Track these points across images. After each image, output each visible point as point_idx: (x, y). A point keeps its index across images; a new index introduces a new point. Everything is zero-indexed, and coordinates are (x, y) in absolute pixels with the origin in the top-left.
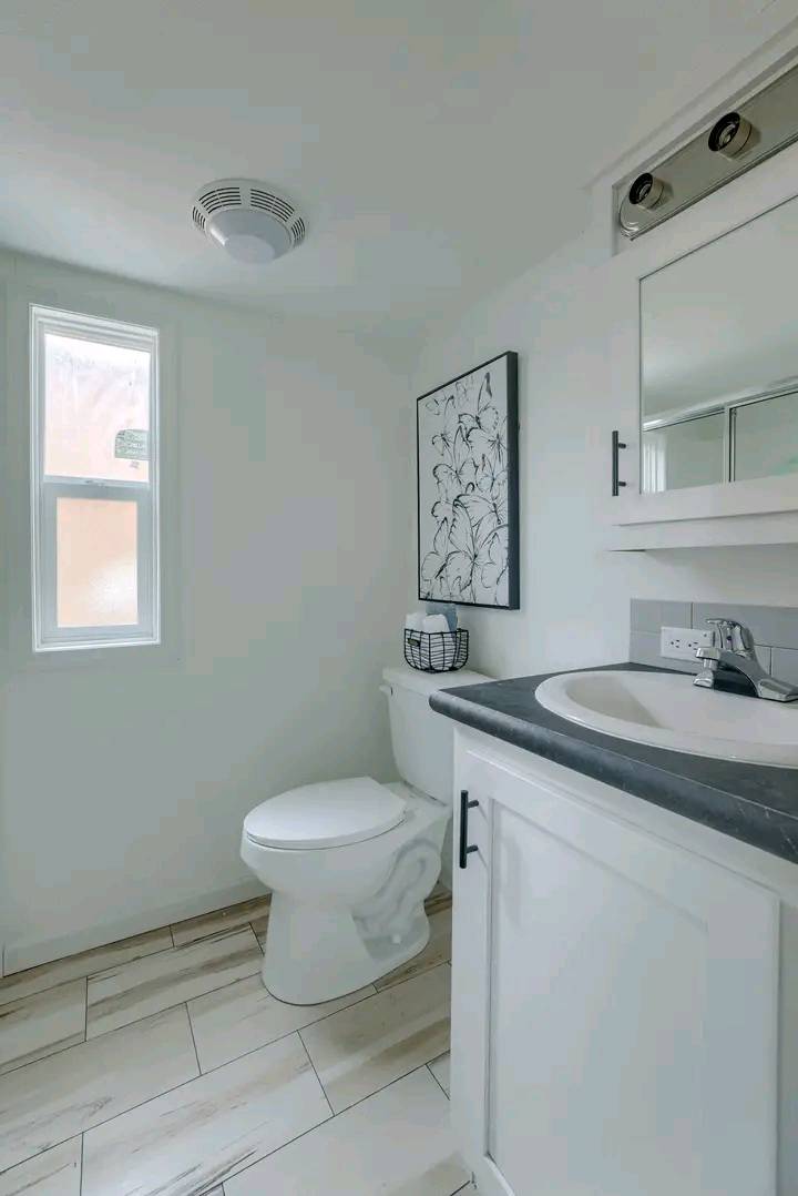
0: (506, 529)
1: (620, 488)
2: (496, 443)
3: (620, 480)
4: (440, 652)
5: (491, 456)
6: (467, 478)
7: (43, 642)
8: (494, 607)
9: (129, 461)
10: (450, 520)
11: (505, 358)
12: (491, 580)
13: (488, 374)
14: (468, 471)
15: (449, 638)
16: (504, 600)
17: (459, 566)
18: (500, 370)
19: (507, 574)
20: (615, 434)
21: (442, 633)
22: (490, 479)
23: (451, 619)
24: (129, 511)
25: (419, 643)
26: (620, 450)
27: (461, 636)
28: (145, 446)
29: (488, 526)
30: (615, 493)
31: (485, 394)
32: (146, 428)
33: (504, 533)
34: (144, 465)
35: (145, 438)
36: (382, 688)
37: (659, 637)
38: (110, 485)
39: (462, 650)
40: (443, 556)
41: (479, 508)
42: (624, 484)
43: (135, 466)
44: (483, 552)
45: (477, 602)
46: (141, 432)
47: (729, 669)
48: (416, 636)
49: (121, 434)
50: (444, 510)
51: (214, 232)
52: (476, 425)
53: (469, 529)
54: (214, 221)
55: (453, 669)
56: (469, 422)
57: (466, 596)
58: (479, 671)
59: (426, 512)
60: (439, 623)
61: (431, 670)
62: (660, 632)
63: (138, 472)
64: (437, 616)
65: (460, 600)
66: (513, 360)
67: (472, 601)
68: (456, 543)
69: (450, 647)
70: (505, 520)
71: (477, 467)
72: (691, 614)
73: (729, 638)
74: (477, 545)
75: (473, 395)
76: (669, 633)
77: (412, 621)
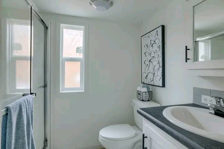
0: (161, 68)
1: (188, 60)
2: (159, 47)
3: (188, 58)
4: (145, 96)
5: (158, 50)
6: (153, 55)
7: (62, 90)
8: (158, 86)
9: (79, 54)
10: (148, 65)
11: (161, 27)
12: (158, 80)
13: (157, 31)
14: (153, 53)
15: (147, 93)
16: (161, 85)
17: (150, 76)
18: (160, 30)
19: (161, 78)
20: (186, 47)
21: (145, 92)
22: (157, 56)
23: (148, 88)
24: (79, 64)
25: (140, 94)
26: (188, 50)
27: (150, 93)
28: (82, 50)
29: (157, 67)
30: (186, 61)
31: (156, 35)
32: (82, 46)
33: (161, 69)
34: (82, 54)
35: (82, 48)
36: (132, 104)
37: (201, 98)
38: (75, 58)
39: (151, 96)
40: (147, 73)
41: (155, 62)
42: (189, 59)
43: (80, 54)
44: (156, 73)
45: (155, 85)
46: (81, 47)
47: (218, 110)
48: (139, 92)
49: (77, 48)
50: (147, 63)
51: (93, 6)
52: (154, 43)
53: (153, 67)
54: (94, 4)
55: (148, 101)
56: (153, 42)
57: (152, 83)
58: (155, 101)
59: (143, 63)
60: (145, 90)
61: (143, 100)
62: (201, 96)
63: (80, 56)
64: (145, 88)
65: (151, 84)
66: (163, 27)
67: (153, 84)
68: (150, 70)
69: (148, 95)
70: (161, 66)
71: (155, 53)
72: (210, 93)
73: (219, 102)
74: (155, 71)
75: (154, 35)
76: (204, 97)
77: (139, 89)
